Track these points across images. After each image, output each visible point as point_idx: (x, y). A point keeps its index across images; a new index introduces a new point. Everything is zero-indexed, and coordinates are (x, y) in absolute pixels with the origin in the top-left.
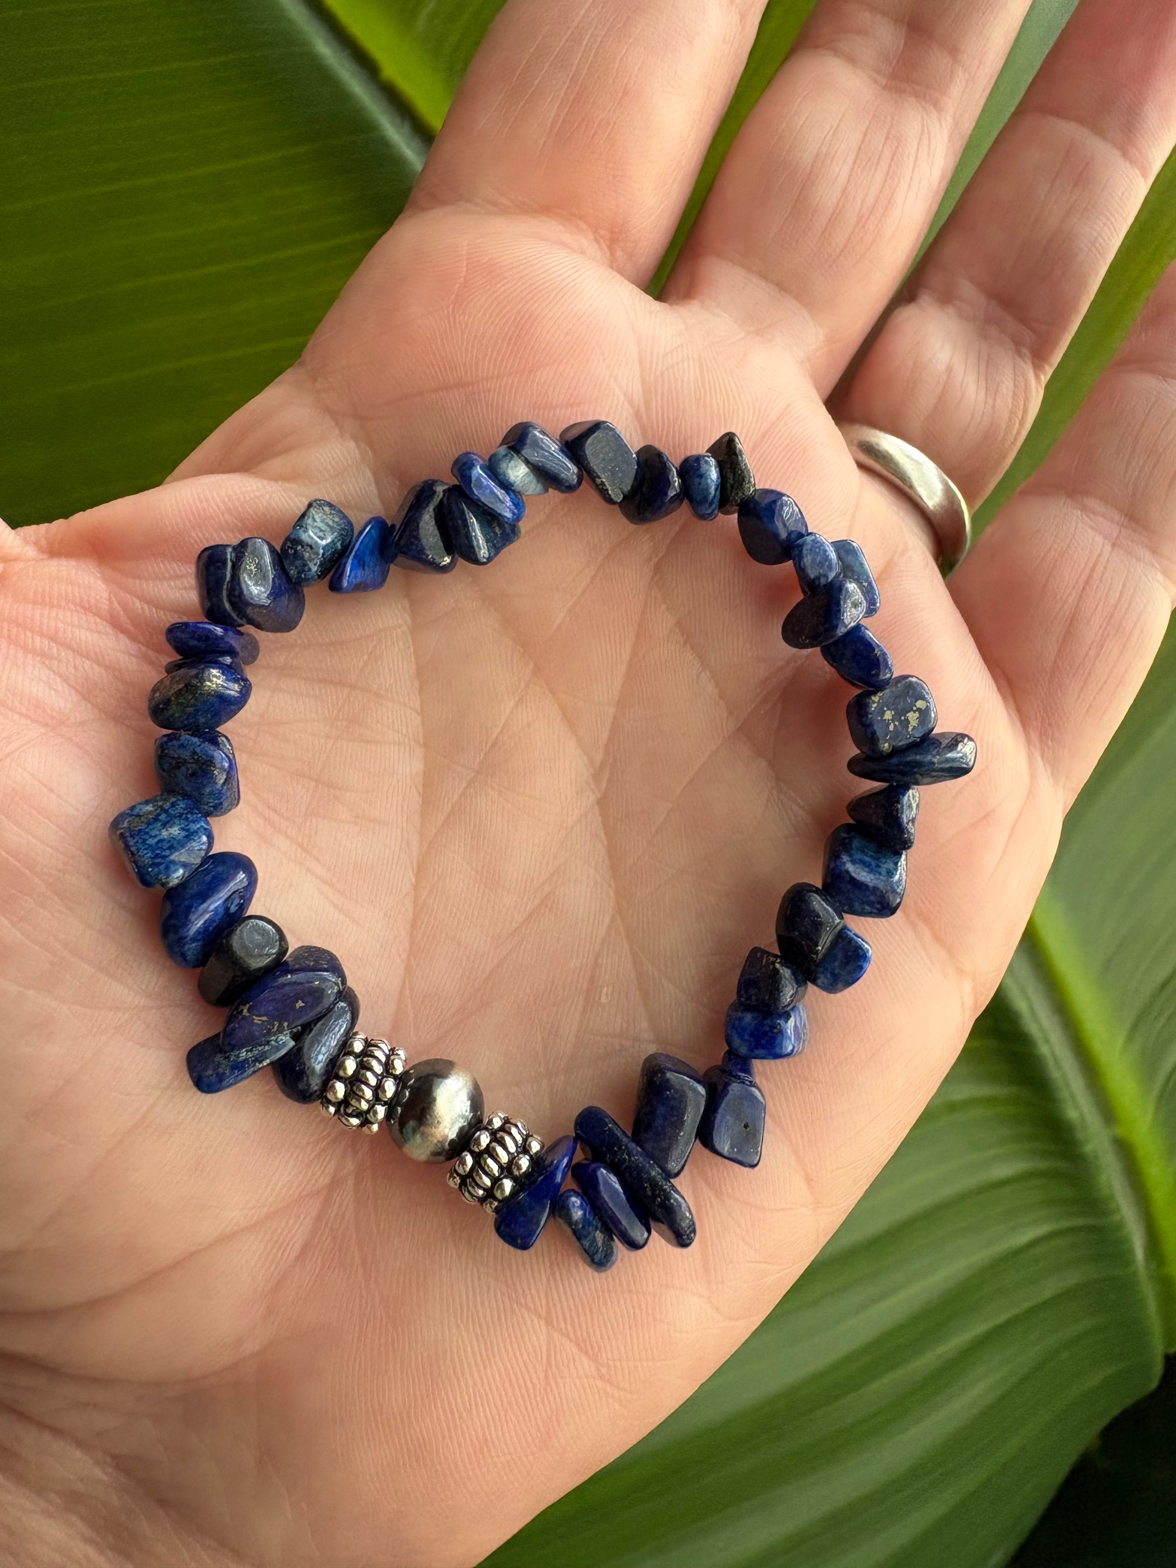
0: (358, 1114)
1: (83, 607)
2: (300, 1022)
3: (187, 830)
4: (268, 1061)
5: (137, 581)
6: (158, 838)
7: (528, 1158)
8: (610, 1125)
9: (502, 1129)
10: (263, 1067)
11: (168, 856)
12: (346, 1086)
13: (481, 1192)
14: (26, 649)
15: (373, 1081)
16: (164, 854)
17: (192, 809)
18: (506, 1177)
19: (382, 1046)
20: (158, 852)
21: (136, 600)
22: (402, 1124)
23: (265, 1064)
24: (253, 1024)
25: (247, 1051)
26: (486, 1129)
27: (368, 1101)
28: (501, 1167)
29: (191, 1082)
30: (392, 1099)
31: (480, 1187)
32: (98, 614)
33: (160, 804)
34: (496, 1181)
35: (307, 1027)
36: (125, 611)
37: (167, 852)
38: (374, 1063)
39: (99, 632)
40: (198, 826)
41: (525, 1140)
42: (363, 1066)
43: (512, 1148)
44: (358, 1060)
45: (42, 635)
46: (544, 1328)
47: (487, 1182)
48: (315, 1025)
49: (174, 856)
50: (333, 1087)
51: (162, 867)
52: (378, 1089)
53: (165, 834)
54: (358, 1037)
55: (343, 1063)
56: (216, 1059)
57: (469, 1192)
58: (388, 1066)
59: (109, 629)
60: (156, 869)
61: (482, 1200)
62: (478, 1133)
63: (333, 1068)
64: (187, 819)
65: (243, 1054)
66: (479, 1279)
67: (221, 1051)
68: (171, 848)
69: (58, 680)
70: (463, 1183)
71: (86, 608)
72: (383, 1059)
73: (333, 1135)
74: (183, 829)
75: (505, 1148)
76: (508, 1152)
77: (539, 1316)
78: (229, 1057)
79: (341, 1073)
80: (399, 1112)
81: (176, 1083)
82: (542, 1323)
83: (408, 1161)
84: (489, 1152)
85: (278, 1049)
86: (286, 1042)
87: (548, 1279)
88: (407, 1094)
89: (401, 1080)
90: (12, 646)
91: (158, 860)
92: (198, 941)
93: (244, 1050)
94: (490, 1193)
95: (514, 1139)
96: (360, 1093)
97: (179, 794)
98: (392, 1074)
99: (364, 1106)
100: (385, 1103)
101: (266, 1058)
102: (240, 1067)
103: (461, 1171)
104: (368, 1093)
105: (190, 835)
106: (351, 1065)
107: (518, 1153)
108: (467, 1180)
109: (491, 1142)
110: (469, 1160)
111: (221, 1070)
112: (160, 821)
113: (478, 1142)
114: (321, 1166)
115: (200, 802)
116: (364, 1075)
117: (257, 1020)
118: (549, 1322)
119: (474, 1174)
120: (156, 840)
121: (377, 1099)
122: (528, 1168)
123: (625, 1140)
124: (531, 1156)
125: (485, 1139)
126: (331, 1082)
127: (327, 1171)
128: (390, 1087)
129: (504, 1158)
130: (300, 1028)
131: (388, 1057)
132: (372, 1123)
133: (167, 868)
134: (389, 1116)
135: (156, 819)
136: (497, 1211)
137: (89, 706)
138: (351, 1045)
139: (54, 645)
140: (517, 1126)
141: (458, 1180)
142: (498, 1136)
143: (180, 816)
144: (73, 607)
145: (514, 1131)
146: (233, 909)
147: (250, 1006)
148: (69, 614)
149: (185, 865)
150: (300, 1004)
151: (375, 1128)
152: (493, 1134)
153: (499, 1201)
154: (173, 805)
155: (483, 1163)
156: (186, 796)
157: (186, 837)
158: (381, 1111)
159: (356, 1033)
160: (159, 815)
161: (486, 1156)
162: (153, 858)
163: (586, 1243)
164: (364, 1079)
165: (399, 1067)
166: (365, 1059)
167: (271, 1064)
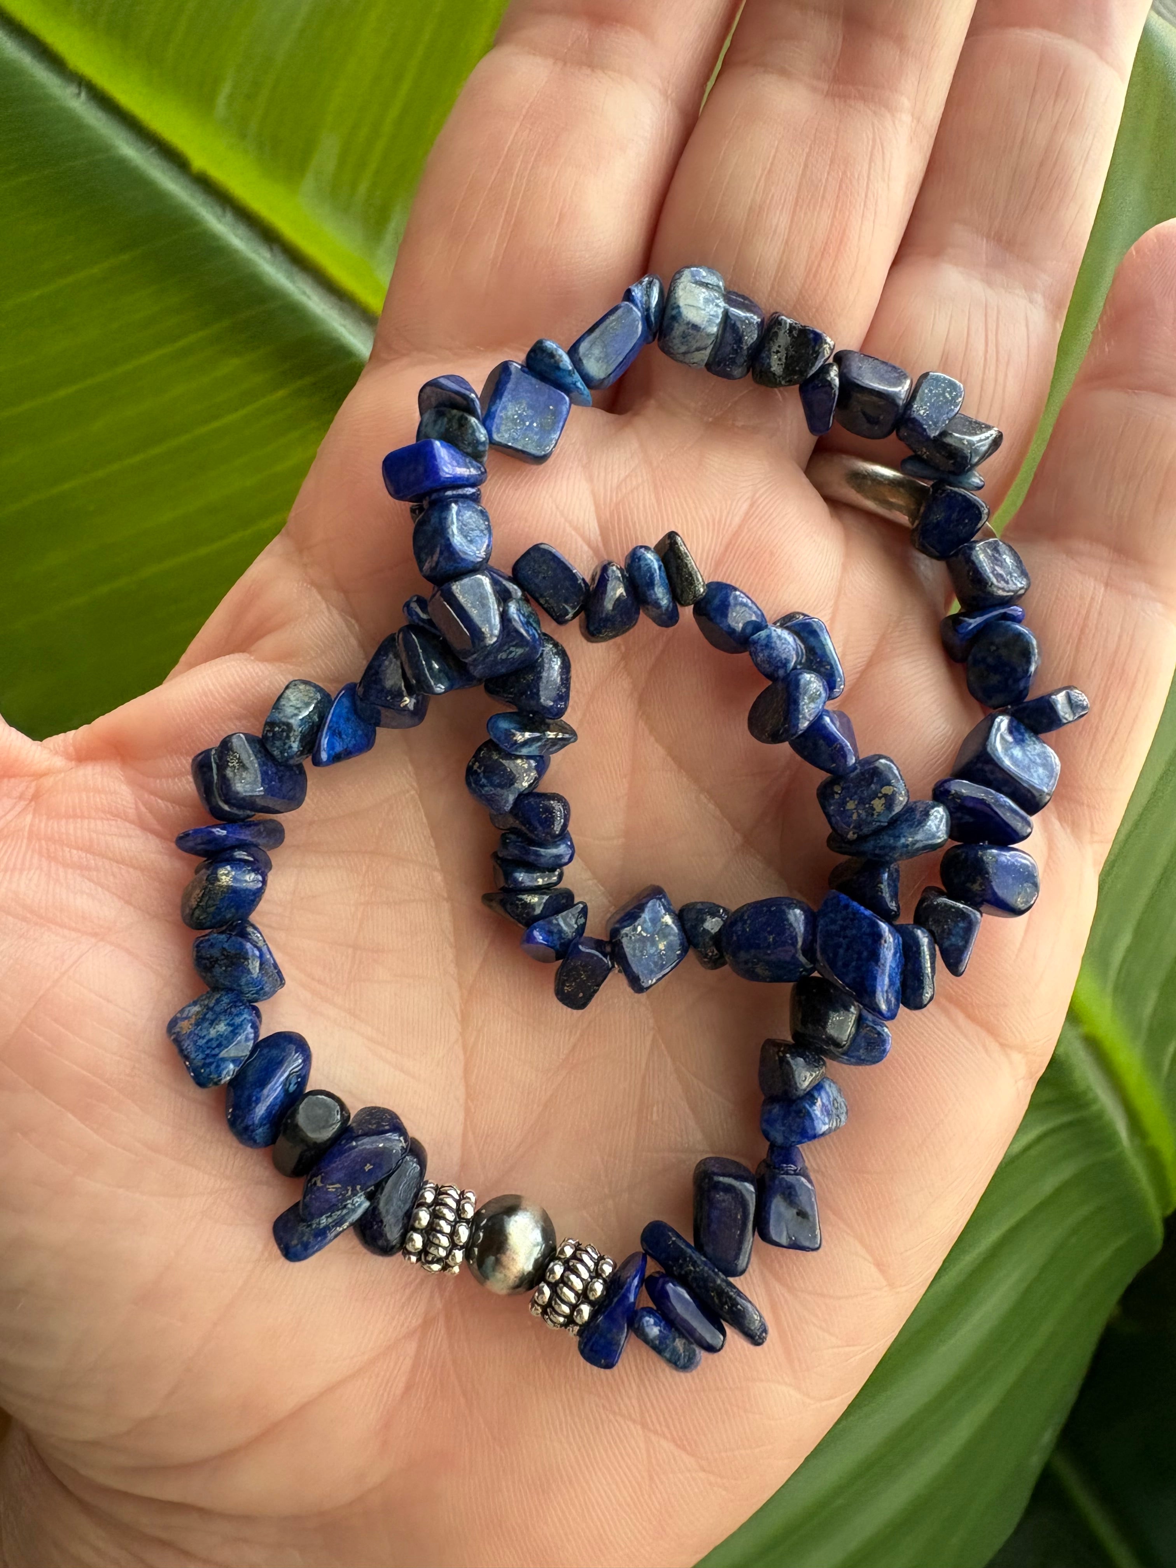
0: (439, 1260)
1: (111, 813)
2: (373, 1182)
3: (232, 1025)
4: (347, 1224)
5: (158, 781)
6: (207, 1038)
7: (601, 1281)
8: (674, 1239)
9: (574, 1256)
10: (344, 1230)
11: (217, 1055)
12: (423, 1236)
13: (561, 1319)
14: (66, 865)
15: (447, 1229)
16: (214, 1052)
17: (235, 1002)
18: (583, 1303)
19: (451, 1192)
20: (208, 1052)
21: (160, 801)
22: (481, 1263)
23: (345, 1226)
24: (327, 1192)
25: (327, 1217)
26: (559, 1259)
27: (444, 1248)
28: (577, 1294)
29: (279, 1252)
30: (467, 1242)
31: (559, 1315)
32: (126, 819)
33: (206, 1002)
34: (574, 1307)
35: (380, 1186)
36: (151, 812)
37: (217, 1051)
38: (446, 1211)
39: (130, 837)
40: (242, 1018)
41: (596, 1264)
42: (436, 1216)
43: (585, 1275)
44: (431, 1209)
45: (78, 848)
46: (641, 1432)
47: (566, 1309)
48: (386, 1182)
49: (223, 1054)
50: (412, 1240)
51: (213, 1067)
52: (453, 1235)
53: (213, 1033)
54: (428, 1185)
55: (417, 1214)
56: (300, 1229)
57: (551, 1320)
58: (459, 1211)
59: (138, 832)
60: (208, 1070)
61: (565, 1325)
62: (552, 1264)
63: (408, 1222)
64: (231, 1013)
65: (324, 1221)
66: (573, 1394)
67: (303, 1220)
68: (219, 1045)
69: (100, 889)
70: (544, 1312)
71: (116, 815)
72: (454, 1205)
73: (418, 1280)
74: (228, 1024)
75: (578, 1276)
76: (582, 1280)
77: (634, 1421)
78: (310, 1225)
79: (417, 1225)
80: (476, 1253)
81: (266, 1254)
82: (639, 1427)
83: (491, 1294)
84: (564, 1281)
85: (354, 1210)
86: (361, 1204)
87: (638, 1387)
88: (481, 1234)
89: (474, 1223)
90: (53, 864)
91: (208, 1061)
92: (265, 1125)
93: (324, 1217)
94: (570, 1320)
95: (586, 1265)
96: (437, 1242)
97: (222, 990)
98: (463, 1219)
99: (442, 1253)
100: (462, 1247)
101: (345, 1222)
102: (322, 1234)
103: (540, 1302)
104: (444, 1241)
105: (235, 1030)
106: (424, 1217)
107: (591, 1278)
108: (548, 1309)
109: (564, 1271)
110: (547, 1291)
111: (305, 1239)
112: (208, 1019)
113: (552, 1272)
114: (412, 1309)
115: (242, 993)
116: (439, 1225)
117: (331, 1188)
118: (644, 1426)
119: (553, 1303)
120: (205, 1041)
121: (454, 1245)
122: (602, 1291)
123: (689, 1251)
124: (604, 1280)
125: (559, 1270)
126: (409, 1234)
127: (418, 1313)
128: (464, 1233)
129: (578, 1285)
130: (372, 1188)
131: (458, 1202)
132: (452, 1267)
133: (218, 1066)
134: (468, 1256)
135: (204, 1019)
136: (580, 1334)
137: (132, 909)
138: (423, 1196)
139: (91, 857)
140: (587, 1252)
141: (540, 1310)
142: (571, 1264)
143: (225, 1011)
144: (103, 815)
145: (585, 1257)
146: (292, 1088)
147: (322, 1177)
148: (99, 823)
149: (234, 1060)
150: (368, 1167)
151: (456, 1269)
152: (566, 1262)
153: (580, 1326)
154: (218, 1001)
155: (559, 1291)
156: (229, 990)
157: (232, 1031)
158: (459, 1255)
159: (426, 1183)
160: (206, 1014)
161: (561, 1285)
162: (204, 1059)
163: (668, 1355)
164: (438, 1228)
165: (470, 1211)
166: (437, 1208)
167: (351, 1224)
